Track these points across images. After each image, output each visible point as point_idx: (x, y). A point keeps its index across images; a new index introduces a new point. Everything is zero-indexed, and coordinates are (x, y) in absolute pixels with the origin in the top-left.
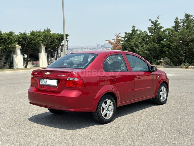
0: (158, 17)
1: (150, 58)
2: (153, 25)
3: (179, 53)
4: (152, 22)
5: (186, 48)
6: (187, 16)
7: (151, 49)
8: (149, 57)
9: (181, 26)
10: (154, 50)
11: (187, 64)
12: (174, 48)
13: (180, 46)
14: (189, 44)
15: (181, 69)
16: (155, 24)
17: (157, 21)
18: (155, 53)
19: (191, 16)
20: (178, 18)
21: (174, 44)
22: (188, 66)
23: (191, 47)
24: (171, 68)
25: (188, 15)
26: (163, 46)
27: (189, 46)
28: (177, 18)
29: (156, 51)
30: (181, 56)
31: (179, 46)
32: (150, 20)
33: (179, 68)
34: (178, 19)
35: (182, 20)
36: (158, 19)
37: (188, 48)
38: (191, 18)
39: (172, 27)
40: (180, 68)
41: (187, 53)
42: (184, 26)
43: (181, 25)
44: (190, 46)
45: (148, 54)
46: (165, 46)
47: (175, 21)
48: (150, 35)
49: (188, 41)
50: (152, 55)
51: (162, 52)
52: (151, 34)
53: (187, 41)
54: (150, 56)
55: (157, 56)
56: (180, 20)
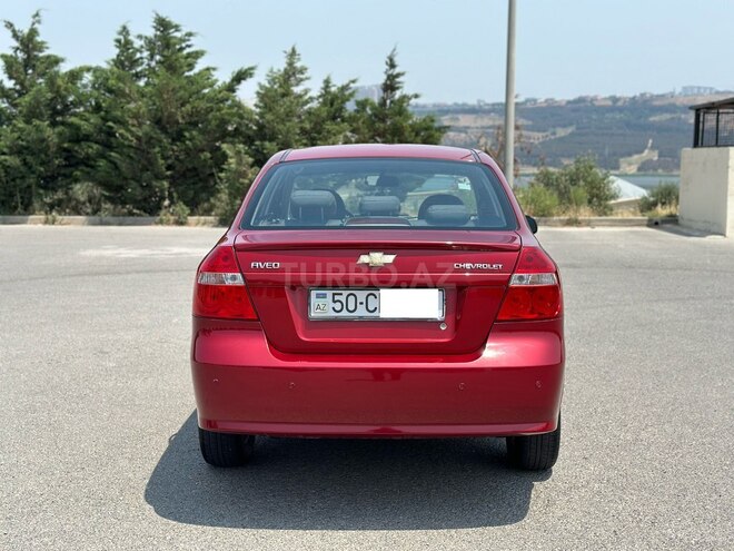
0: (37, 15)
1: (25, 185)
2: (16, 44)
3: (149, 165)
4: (15, 35)
5: (175, 148)
6: (163, 25)
7: (27, 148)
8: (18, 181)
9: (142, 63)
10: (40, 151)
11: (181, 208)
12: (130, 146)
13: (152, 141)
14: (187, 134)
15: (160, 228)
16: (28, 43)
17: (33, 32)
18: (42, 164)
19: (177, 28)
20: (129, 28)
21: (131, 132)
22: (186, 218)
23: (194, 144)
24: (120, 224)
25: (164, 20)
26: (79, 137)
27: (187, 142)
28: (125, 30)
29: (47, 155)
30: (158, 177)
31: (150, 141)
32: (10, 25)
33: (150, 224)
34: (128, 33)
35: (146, 38)
36: (39, 22)
37: (184, 147)
38: (178, 35)
39: (108, 63)
40: (157, 224)
41: (178, 166)
42: (153, 64)
43: (142, 58)
44: (190, 140)
45: (16, 169)
46: (87, 138)
47: (118, 41)
48: (11, 89)
49: (180, 121)
50: (33, 173)
51: (72, 160)
52: (15, 84)
53: (177, 122)
54: (23, 178)
55: (53, 178)
56: (140, 37)
